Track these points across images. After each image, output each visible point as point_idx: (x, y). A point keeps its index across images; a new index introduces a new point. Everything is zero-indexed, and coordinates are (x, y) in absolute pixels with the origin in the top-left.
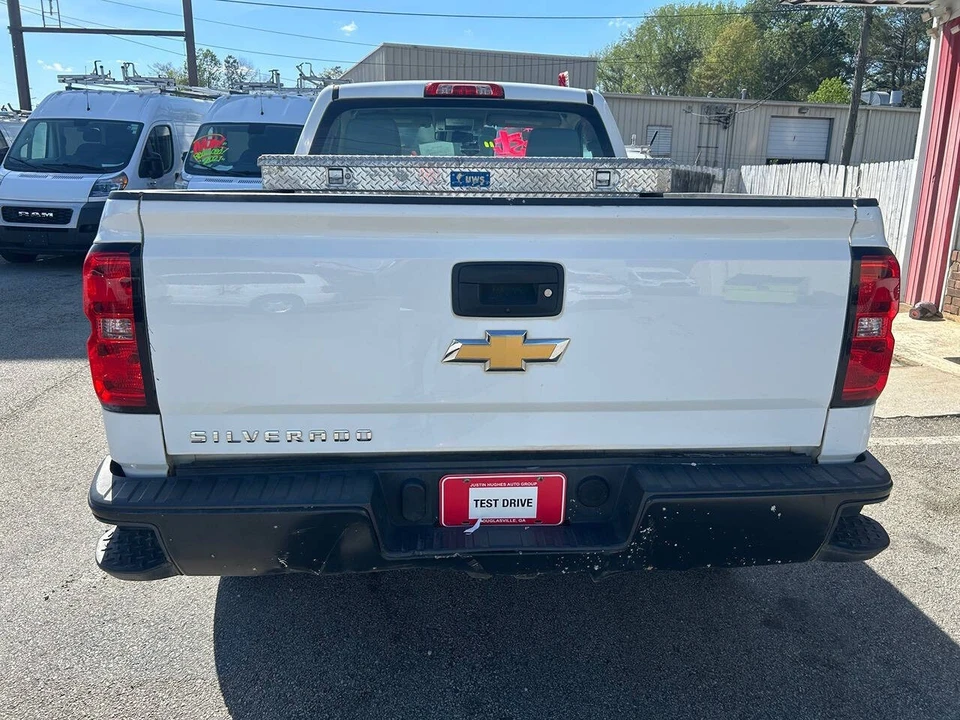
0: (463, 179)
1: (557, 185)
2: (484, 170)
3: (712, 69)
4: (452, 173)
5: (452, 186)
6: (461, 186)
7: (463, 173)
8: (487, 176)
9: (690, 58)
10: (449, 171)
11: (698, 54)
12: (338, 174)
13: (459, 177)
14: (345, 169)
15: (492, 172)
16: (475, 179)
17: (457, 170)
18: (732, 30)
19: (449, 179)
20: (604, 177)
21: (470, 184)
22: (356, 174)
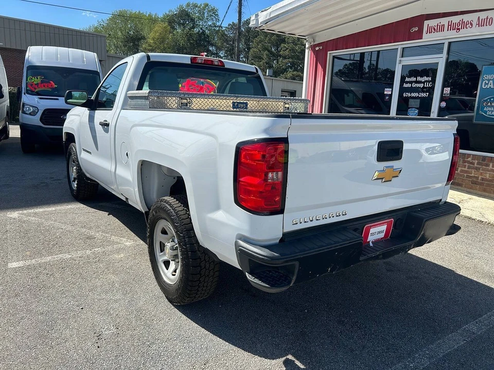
0: (237, 105)
1: (272, 109)
2: (245, 101)
3: (151, 46)
4: (233, 102)
5: (233, 108)
6: (236, 108)
7: (237, 102)
8: (246, 104)
9: (139, 39)
10: (232, 101)
11: (144, 38)
12: (185, 101)
13: (236, 104)
14: (188, 99)
15: (248, 102)
16: (242, 105)
17: (235, 101)
18: (158, 28)
19: (232, 105)
20: (287, 106)
21: (240, 108)
22: (193, 102)
